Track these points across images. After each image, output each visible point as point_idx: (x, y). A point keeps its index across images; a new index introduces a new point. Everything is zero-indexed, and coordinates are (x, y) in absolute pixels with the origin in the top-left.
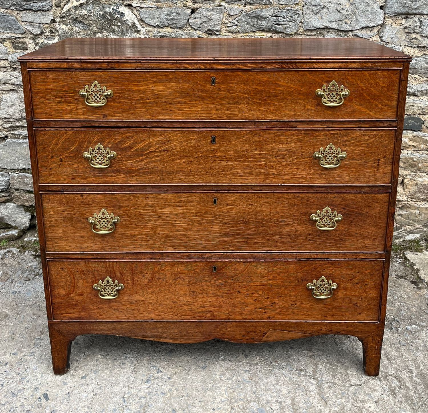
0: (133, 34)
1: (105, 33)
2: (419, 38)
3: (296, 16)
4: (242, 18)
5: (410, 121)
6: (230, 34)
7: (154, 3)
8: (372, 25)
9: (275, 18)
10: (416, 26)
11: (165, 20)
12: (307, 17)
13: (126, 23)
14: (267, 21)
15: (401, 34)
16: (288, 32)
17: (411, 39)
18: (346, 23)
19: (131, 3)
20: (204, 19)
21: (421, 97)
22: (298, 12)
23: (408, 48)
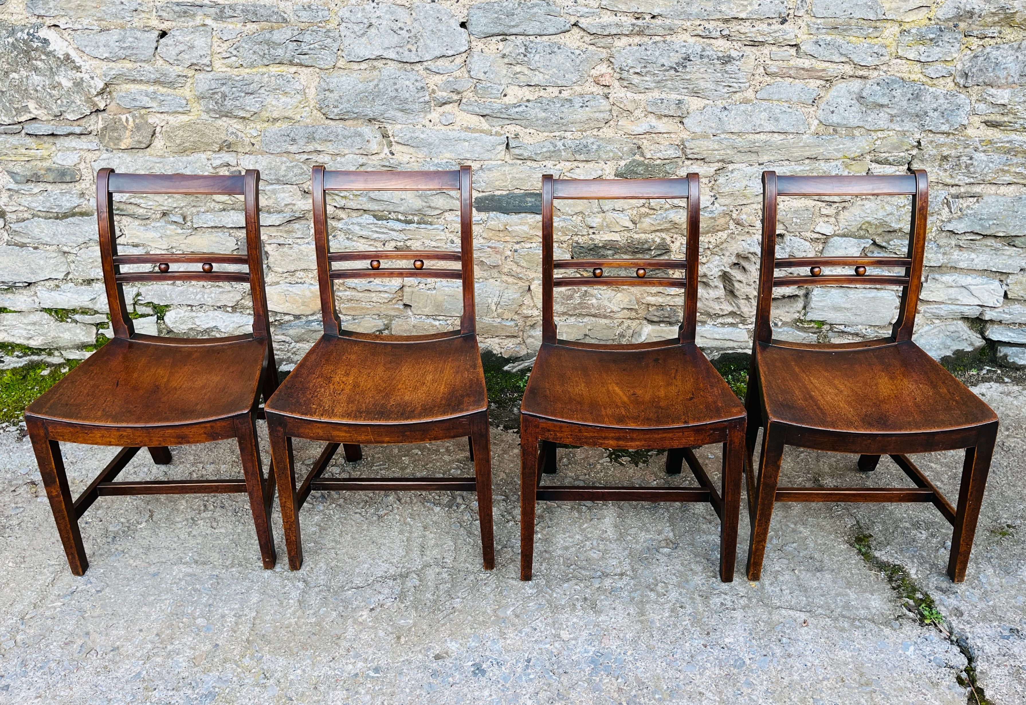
0: (69, 72)
1: (24, 73)
2: (526, 73)
3: (329, 40)
4: (244, 45)
5: (529, 199)
6: (229, 69)
7: (95, 23)
8: (450, 53)
9: (295, 43)
10: (519, 54)
11: (117, 49)
12: (347, 42)
13: (54, 56)
14: (284, 49)
15: (499, 67)
16: (322, 66)
17: (515, 74)
18: (410, 51)
19: (57, 24)
20: (181, 47)
22: (331, 34)
23: (513, 87)
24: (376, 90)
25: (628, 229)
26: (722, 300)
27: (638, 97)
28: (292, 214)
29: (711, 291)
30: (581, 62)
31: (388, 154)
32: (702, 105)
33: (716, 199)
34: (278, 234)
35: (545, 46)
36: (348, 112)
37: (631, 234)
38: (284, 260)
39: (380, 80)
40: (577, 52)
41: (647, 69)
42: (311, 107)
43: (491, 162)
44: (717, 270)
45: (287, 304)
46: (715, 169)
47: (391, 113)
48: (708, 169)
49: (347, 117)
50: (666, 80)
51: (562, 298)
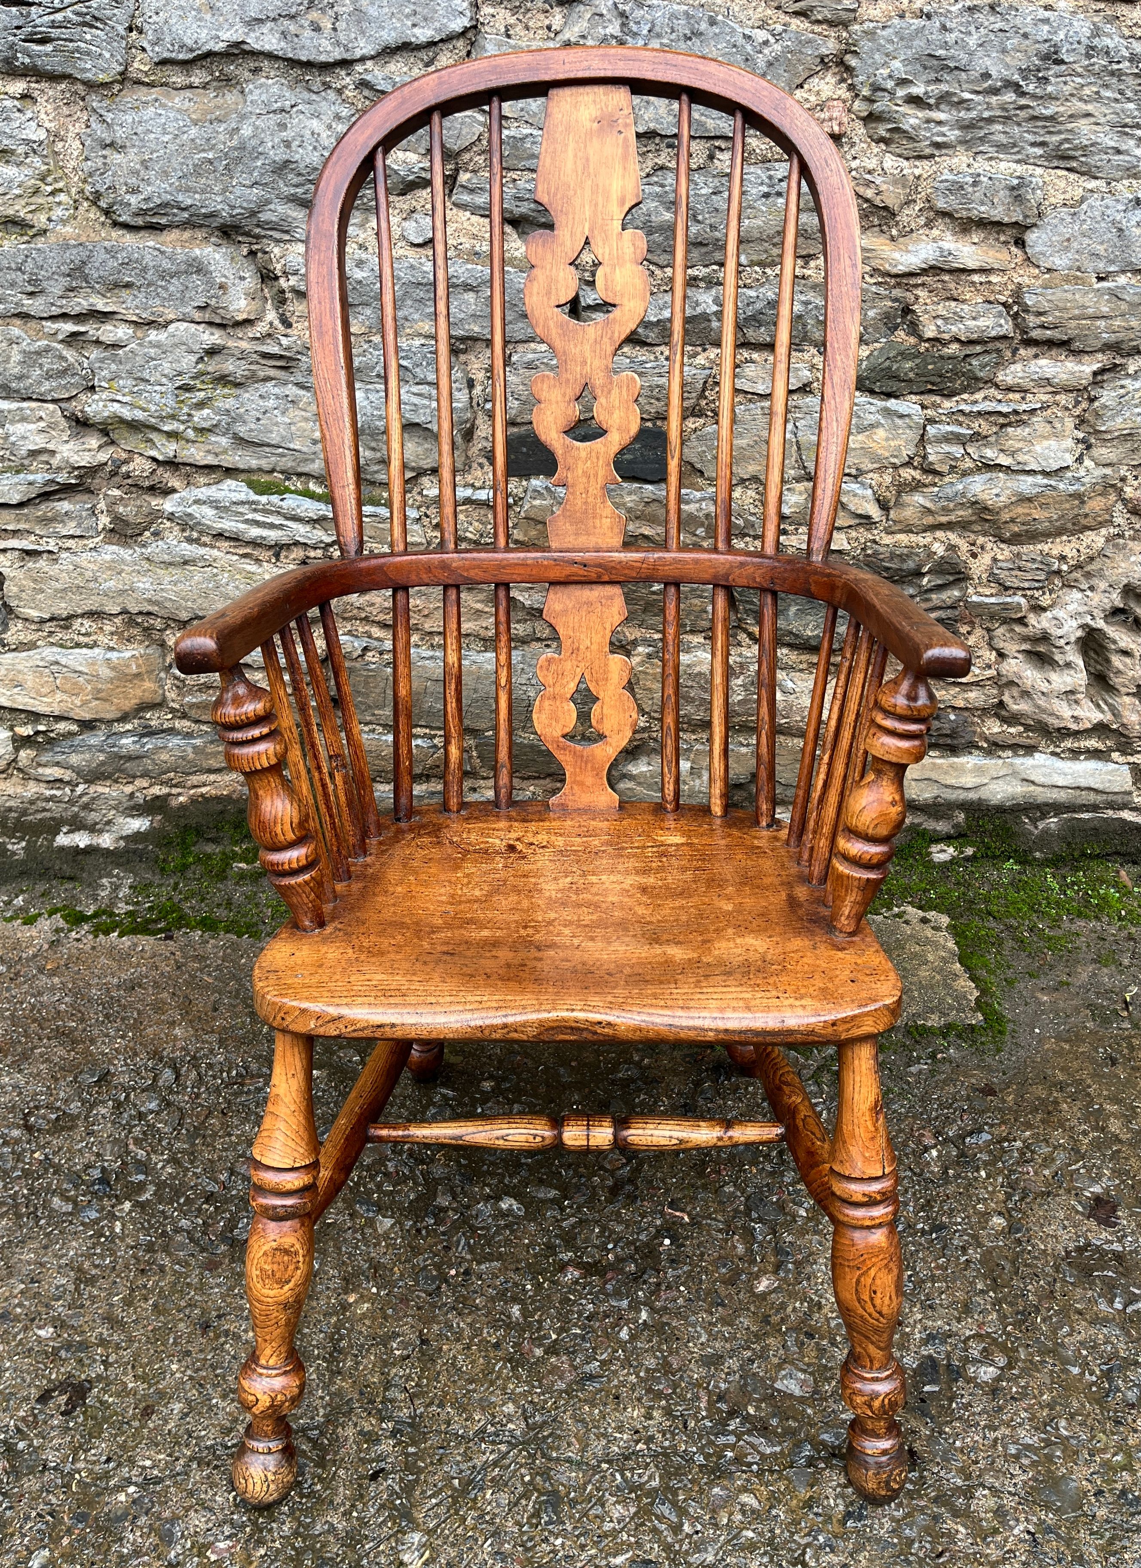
3: (104, 1)
8: (422, 34)
12: (150, 3)
16: (89, 75)
18: (317, 29)
21: (662, 348)
24: (235, 143)
25: (866, 521)
26: (1079, 696)
27: (910, 169)
28: (48, 477)
29: (1054, 676)
30: (770, 64)
31: (277, 323)
32: (1079, 192)
33: (1089, 447)
34: (21, 526)
35: (673, 16)
36: (165, 205)
37: (876, 534)
38: (42, 591)
39: (243, 117)
40: (761, 35)
41: (944, 87)
42: (74, 191)
43: (532, 345)
44: (1075, 624)
45: (59, 696)
46: (1096, 367)
47: (279, 210)
48: (1077, 368)
49: (163, 221)
50: (990, 120)
51: (702, 687)
